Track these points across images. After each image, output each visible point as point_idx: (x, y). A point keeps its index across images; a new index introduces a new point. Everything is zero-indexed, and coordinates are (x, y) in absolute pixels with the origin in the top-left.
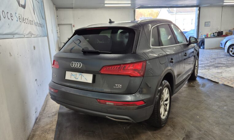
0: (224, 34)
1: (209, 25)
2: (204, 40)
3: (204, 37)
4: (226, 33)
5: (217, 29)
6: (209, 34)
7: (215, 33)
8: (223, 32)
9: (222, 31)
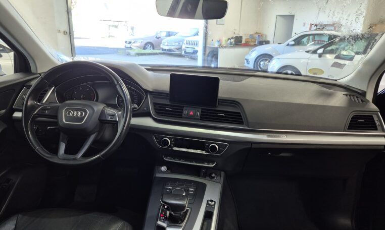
0: (243, 42)
1: (223, 23)
2: (218, 52)
3: (216, 45)
4: (246, 39)
5: (235, 31)
6: (224, 39)
7: (232, 38)
8: (241, 37)
9: (241, 35)
